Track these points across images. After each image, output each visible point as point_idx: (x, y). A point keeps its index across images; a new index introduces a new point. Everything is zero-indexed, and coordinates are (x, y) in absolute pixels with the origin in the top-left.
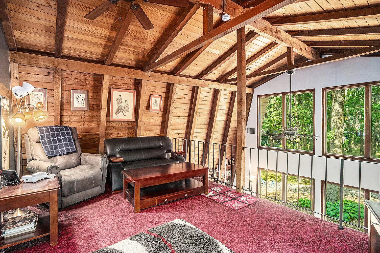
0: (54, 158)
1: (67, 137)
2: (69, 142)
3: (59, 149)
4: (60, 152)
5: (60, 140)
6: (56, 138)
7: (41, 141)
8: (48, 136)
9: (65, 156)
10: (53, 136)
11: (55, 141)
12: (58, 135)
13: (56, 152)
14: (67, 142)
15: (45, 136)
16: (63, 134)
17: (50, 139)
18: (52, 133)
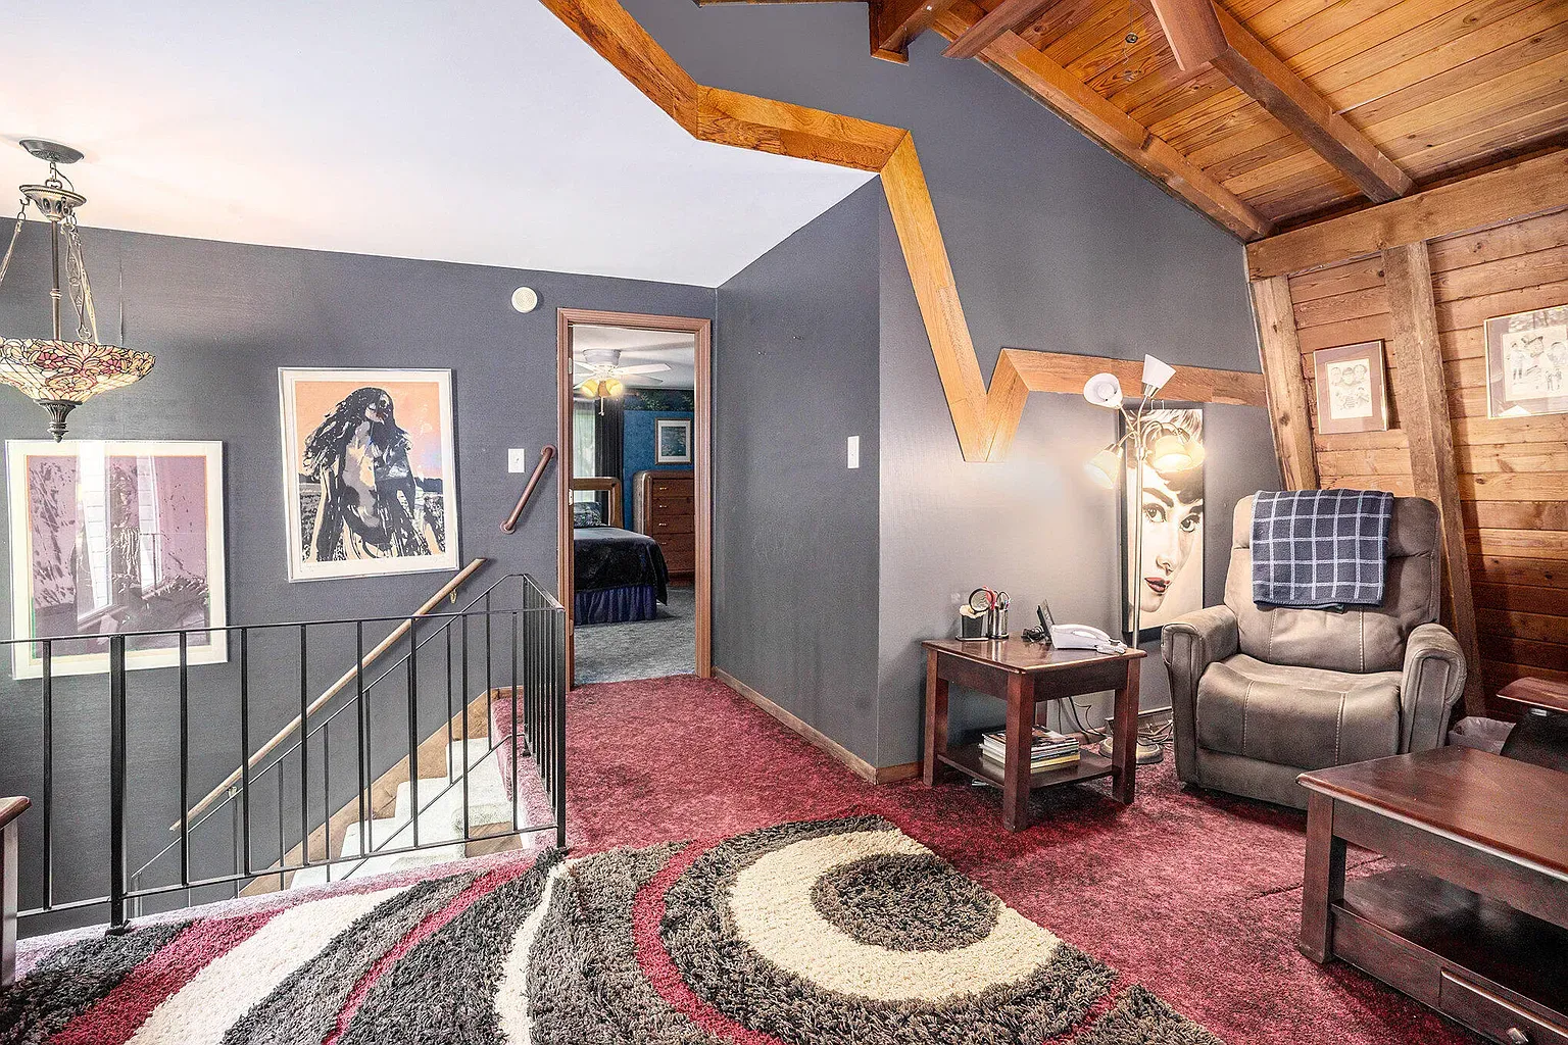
0: (1281, 614)
1: (1357, 537)
2: (1363, 561)
3: (1314, 585)
4: (1313, 598)
5: (1325, 550)
6: (1313, 539)
7: (1251, 542)
8: (1281, 529)
9: (1330, 616)
10: (1303, 528)
11: (1303, 551)
12: (1324, 528)
13: (1300, 592)
14: (1353, 561)
15: (1271, 529)
16: (1346, 526)
17: (1285, 540)
18: (1300, 517)
